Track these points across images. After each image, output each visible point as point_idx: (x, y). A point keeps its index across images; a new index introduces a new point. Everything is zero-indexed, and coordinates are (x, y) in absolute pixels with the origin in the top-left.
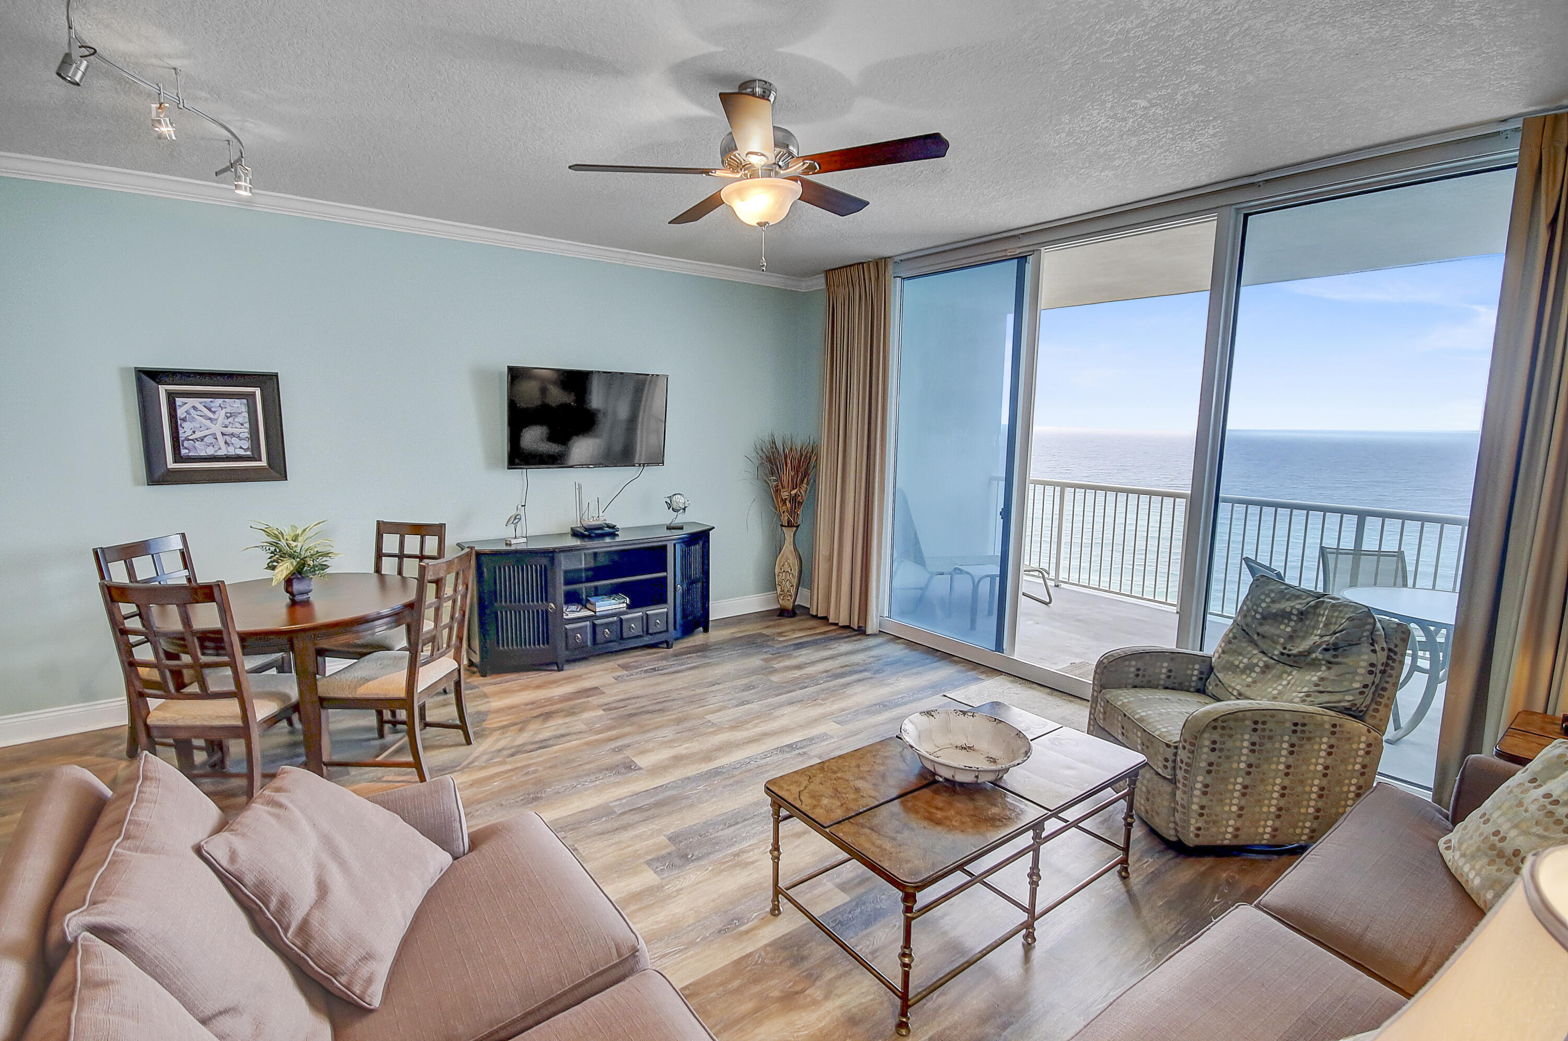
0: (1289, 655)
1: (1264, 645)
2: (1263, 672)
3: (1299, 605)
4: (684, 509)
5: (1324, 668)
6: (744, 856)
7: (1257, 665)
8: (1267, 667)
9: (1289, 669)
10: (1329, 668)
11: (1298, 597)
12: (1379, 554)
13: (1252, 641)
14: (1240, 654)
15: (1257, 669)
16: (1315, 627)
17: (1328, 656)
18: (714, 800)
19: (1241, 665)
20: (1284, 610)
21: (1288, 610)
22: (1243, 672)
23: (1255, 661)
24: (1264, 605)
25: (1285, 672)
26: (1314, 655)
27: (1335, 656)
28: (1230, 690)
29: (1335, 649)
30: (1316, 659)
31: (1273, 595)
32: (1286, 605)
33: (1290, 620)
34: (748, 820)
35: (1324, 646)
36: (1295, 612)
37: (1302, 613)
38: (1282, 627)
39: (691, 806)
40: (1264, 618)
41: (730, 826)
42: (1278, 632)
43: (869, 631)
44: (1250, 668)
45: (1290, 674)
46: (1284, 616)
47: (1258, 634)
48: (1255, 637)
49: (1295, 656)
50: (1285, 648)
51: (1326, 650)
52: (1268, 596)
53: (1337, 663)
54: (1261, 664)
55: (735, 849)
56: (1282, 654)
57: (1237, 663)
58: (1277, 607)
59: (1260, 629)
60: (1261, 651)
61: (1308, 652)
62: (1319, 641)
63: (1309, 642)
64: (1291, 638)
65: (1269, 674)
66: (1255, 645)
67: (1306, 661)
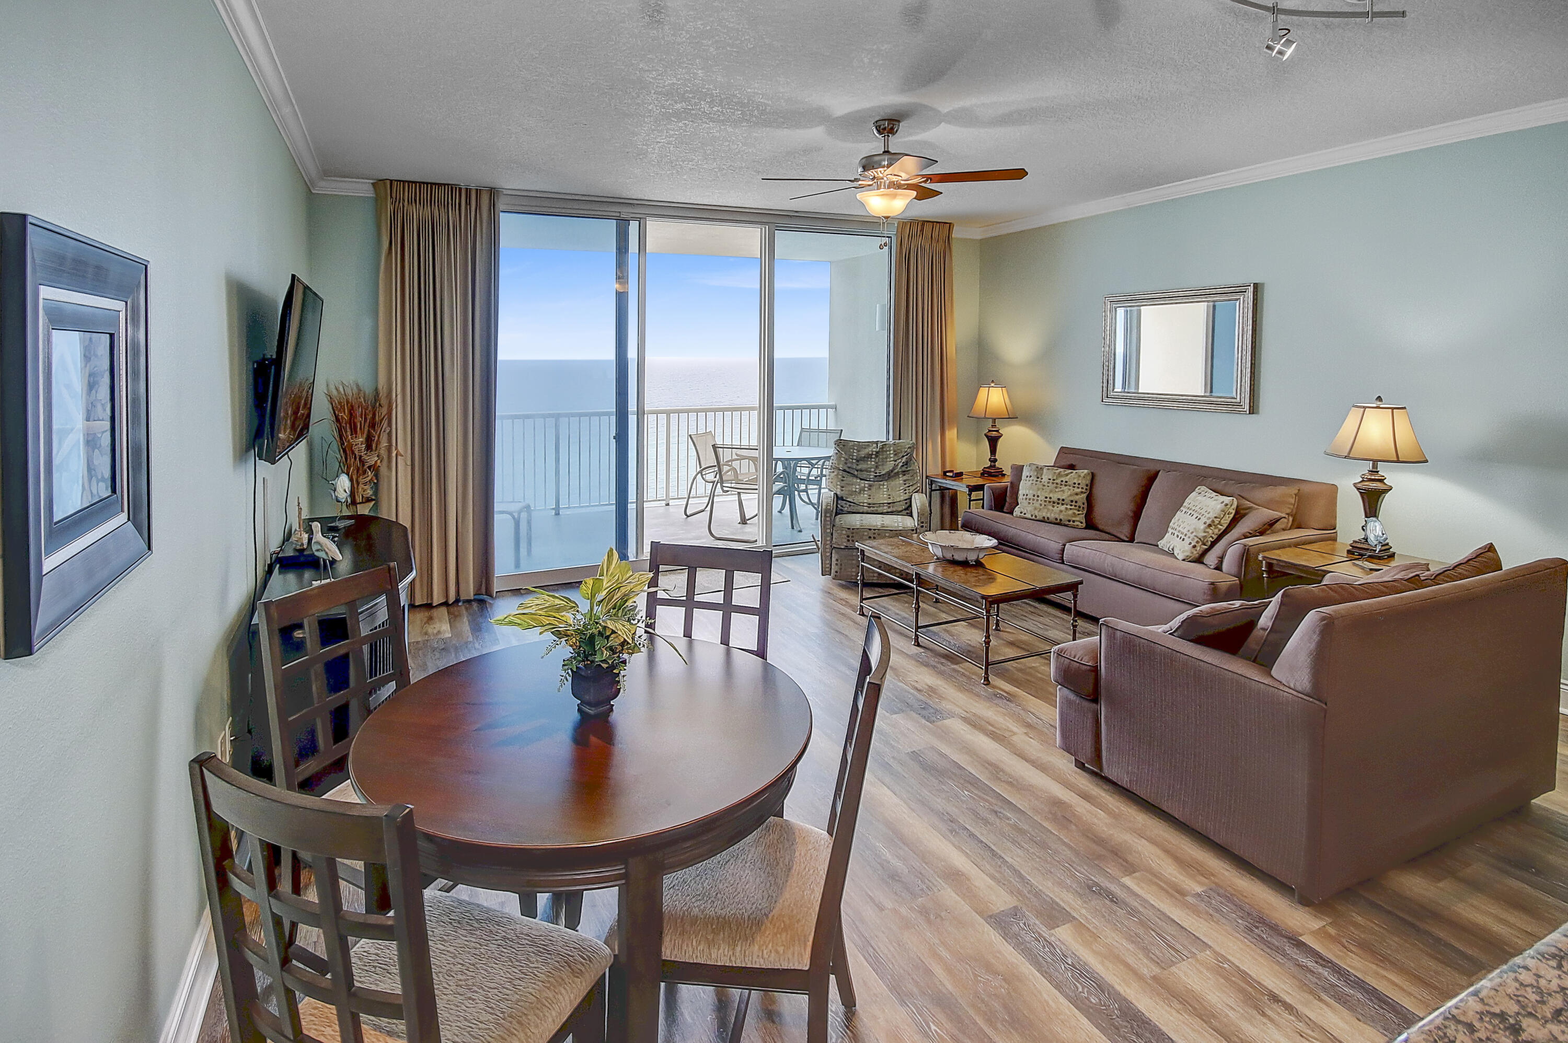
0: (879, 476)
1: (863, 475)
2: (869, 489)
3: (875, 450)
5: (901, 476)
8: (870, 486)
9: (882, 483)
10: (904, 475)
11: (869, 445)
13: (854, 475)
14: (852, 485)
15: (866, 489)
17: (904, 468)
19: (858, 490)
20: (866, 454)
21: (869, 453)
22: (860, 493)
23: (863, 485)
24: (854, 455)
25: (880, 485)
26: (896, 471)
29: (906, 464)
30: (898, 472)
31: (855, 449)
33: (871, 458)
35: (901, 464)
36: (873, 454)
37: (877, 452)
38: (869, 463)
40: (858, 461)
42: (868, 466)
44: (862, 490)
45: (884, 485)
46: (869, 456)
47: (857, 471)
48: (855, 473)
49: (882, 475)
50: (875, 474)
51: (903, 466)
54: (867, 485)
56: (876, 476)
57: (854, 489)
58: (863, 453)
59: (859, 467)
60: (861, 479)
61: (892, 471)
62: (897, 463)
63: (889, 466)
64: (877, 467)
65: (873, 489)
66: (857, 477)
67: (890, 475)
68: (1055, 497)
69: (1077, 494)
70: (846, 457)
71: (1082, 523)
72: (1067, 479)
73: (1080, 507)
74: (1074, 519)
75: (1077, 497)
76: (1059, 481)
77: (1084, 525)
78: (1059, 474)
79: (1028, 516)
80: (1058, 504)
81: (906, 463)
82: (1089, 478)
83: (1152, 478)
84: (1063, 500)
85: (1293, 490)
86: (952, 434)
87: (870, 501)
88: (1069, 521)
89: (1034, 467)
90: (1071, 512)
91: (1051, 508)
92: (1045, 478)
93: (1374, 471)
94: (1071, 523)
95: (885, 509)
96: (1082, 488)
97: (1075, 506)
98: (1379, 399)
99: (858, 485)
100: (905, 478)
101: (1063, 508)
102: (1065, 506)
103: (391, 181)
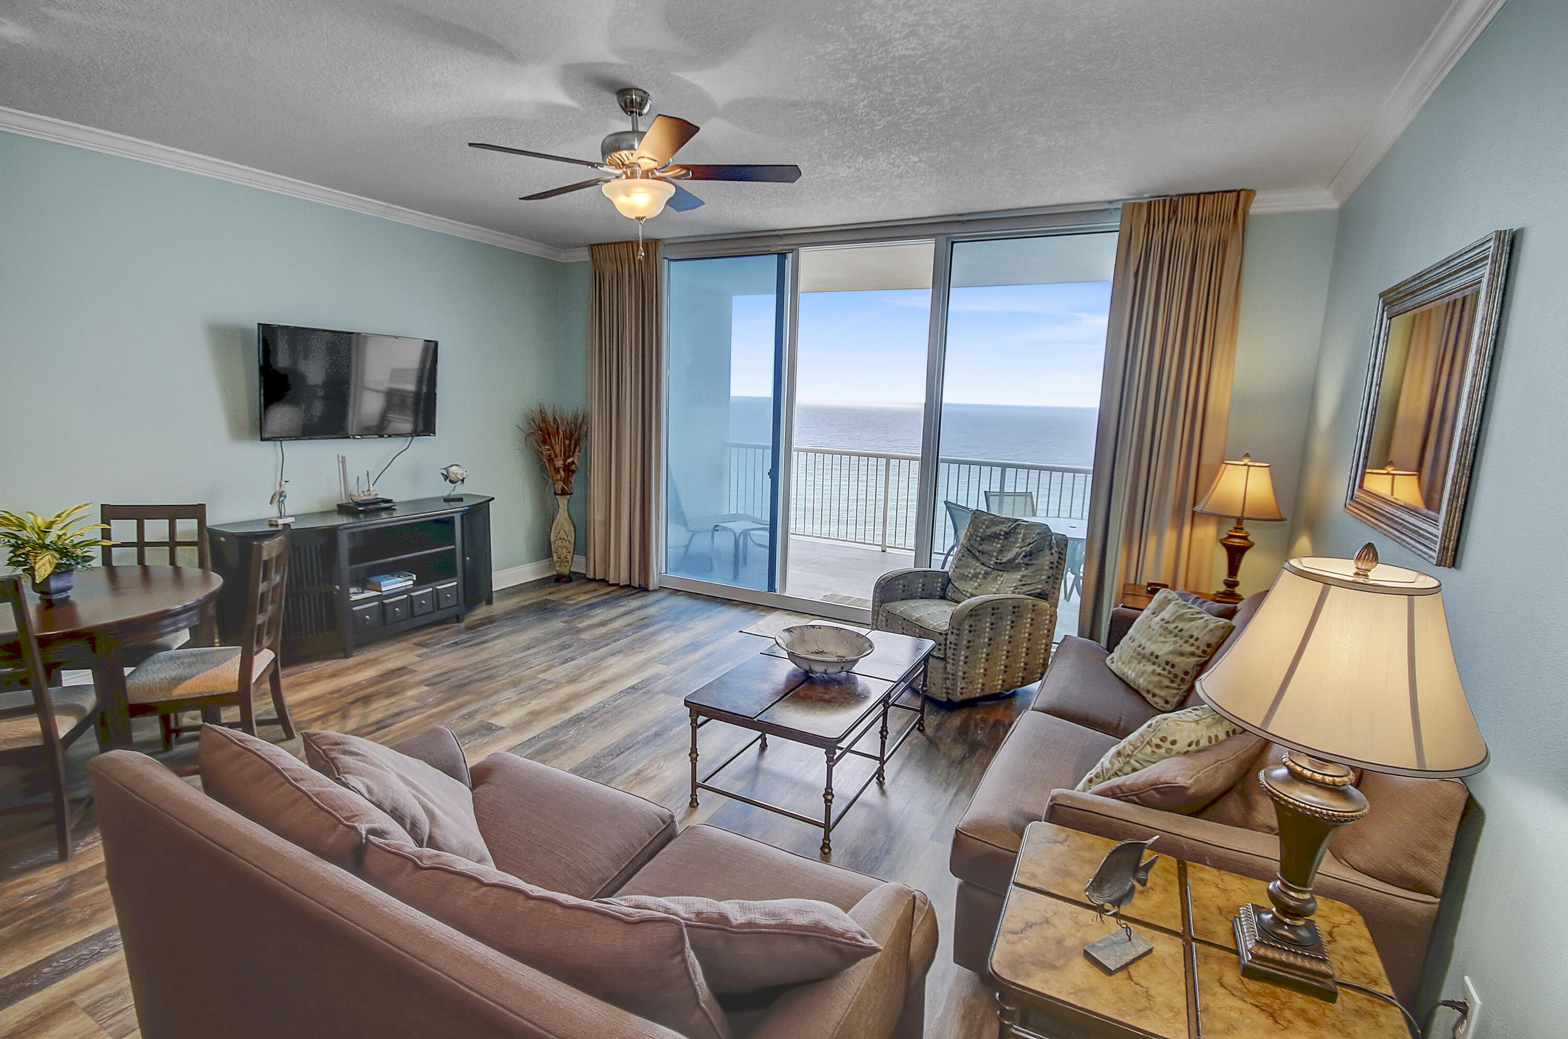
0: (1000, 563)
1: (984, 559)
2: (984, 578)
3: (1004, 528)
4: (463, 480)
5: (1023, 569)
6: (644, 774)
7: (980, 573)
8: (986, 573)
9: (1001, 573)
10: (1026, 569)
11: (1003, 523)
12: (1015, 494)
13: (975, 557)
14: (968, 567)
15: (981, 576)
16: (1015, 543)
17: (1026, 560)
18: (590, 739)
19: (970, 575)
20: (995, 533)
21: (998, 532)
22: (971, 579)
23: (978, 571)
24: (981, 530)
25: (998, 575)
26: (1017, 561)
27: (1031, 560)
28: (964, 593)
29: (1030, 555)
30: (1019, 563)
31: (986, 523)
32: (996, 529)
33: (999, 539)
34: (630, 748)
35: (1023, 554)
36: (1002, 533)
37: (1006, 533)
38: (994, 544)
39: (573, 747)
40: (982, 540)
41: (618, 755)
42: (992, 548)
43: (651, 588)
44: (976, 576)
45: (1001, 576)
46: (996, 536)
47: (979, 551)
48: (977, 554)
49: (1004, 563)
50: (997, 559)
51: (1025, 556)
52: (983, 524)
53: (1033, 564)
54: (983, 572)
55: (633, 771)
56: (996, 563)
57: (966, 574)
58: (992, 531)
59: (980, 548)
60: (980, 563)
61: (1013, 560)
62: (1020, 551)
63: (1013, 553)
64: (1001, 552)
65: (987, 578)
66: (977, 560)
67: (1012, 566)
68: (1151, 647)
69: (1181, 654)
70: (972, 532)
71: (1167, 702)
73: (1176, 676)
74: (1157, 691)
75: (1178, 660)
76: (1171, 626)
78: (1182, 615)
80: (1149, 660)
84: (1157, 657)
88: (1148, 692)
90: (1156, 679)
94: (1150, 696)
96: (1198, 648)
97: (1170, 673)
99: (973, 568)
100: (1025, 572)
101: (1150, 668)
102: (1155, 667)
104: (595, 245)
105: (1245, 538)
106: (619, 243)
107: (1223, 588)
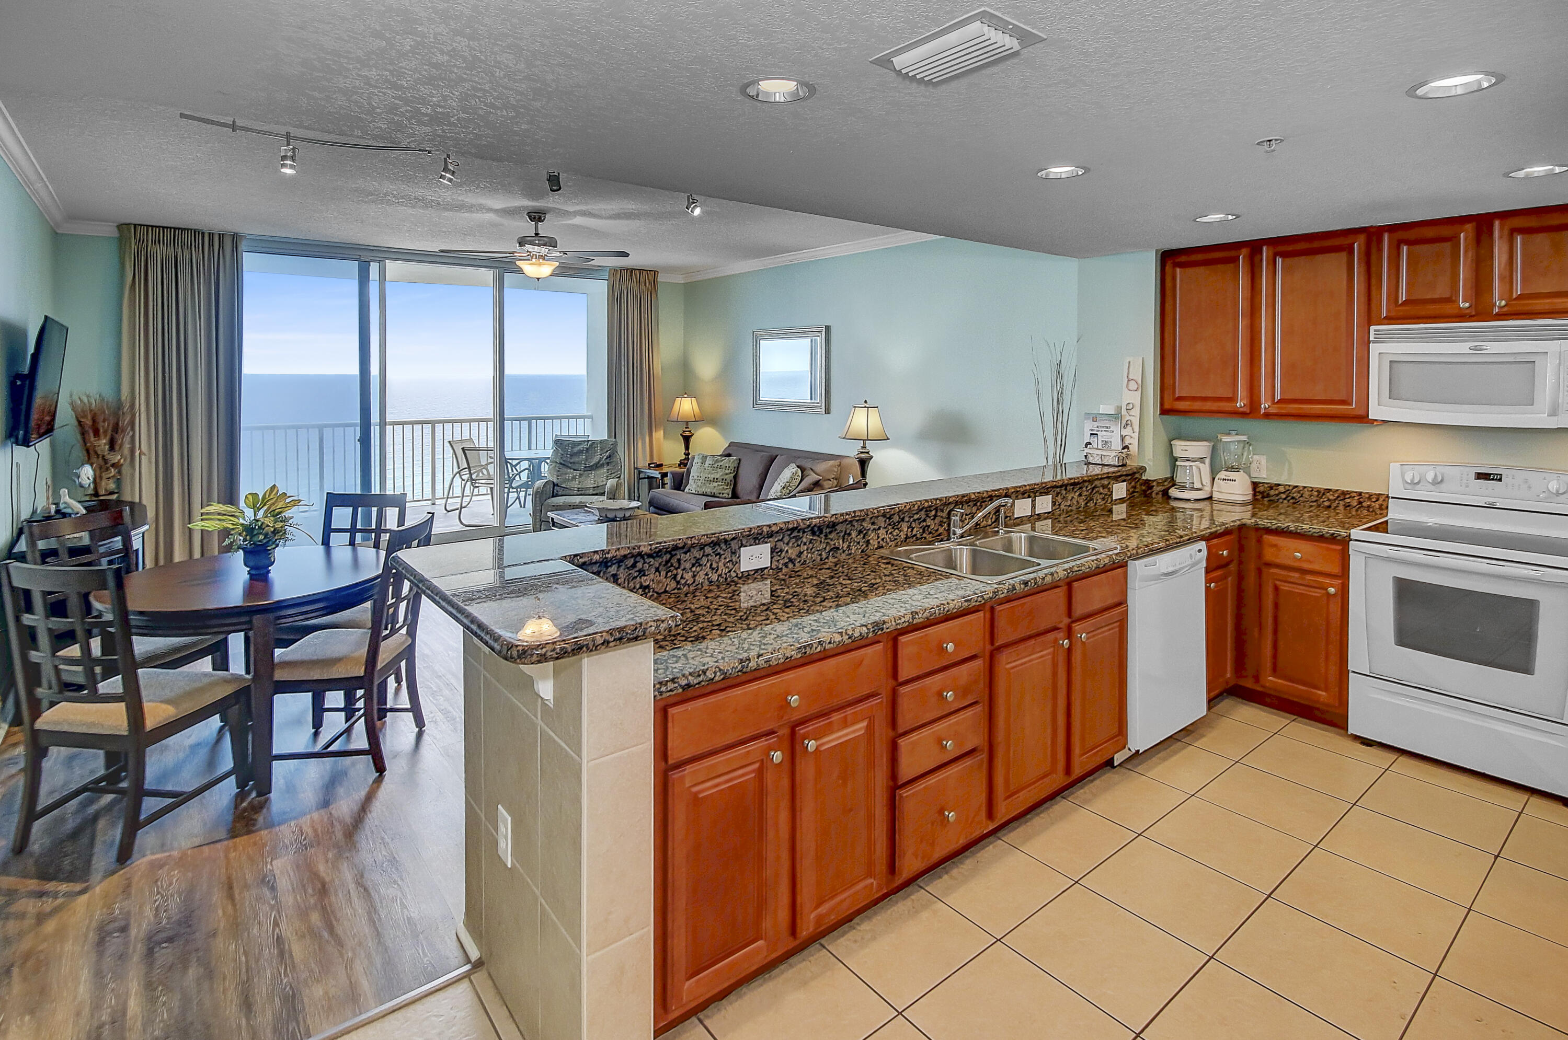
0: (588, 467)
1: (576, 466)
2: (580, 477)
3: (585, 446)
5: (605, 466)
8: (581, 475)
9: (590, 472)
11: (580, 444)
13: (568, 467)
14: (566, 474)
15: (577, 477)
16: (595, 452)
17: (608, 461)
19: (570, 478)
20: (578, 450)
22: (572, 480)
23: (575, 474)
24: (565, 451)
25: (589, 474)
26: (602, 462)
28: (573, 489)
31: (566, 446)
32: (580, 447)
35: (605, 457)
36: (583, 449)
37: (587, 449)
38: (580, 457)
40: (571, 455)
42: (579, 459)
44: (574, 478)
46: (581, 452)
48: (569, 464)
49: (591, 466)
50: (586, 464)
52: (564, 447)
54: (578, 474)
56: (585, 467)
57: (568, 478)
58: (576, 450)
59: (571, 461)
60: (574, 470)
61: (598, 462)
62: (601, 456)
63: (596, 459)
64: (586, 460)
65: (583, 478)
66: (570, 468)
67: (597, 466)
68: (711, 477)
69: (727, 474)
70: (562, 453)
71: (729, 494)
72: (721, 463)
73: (728, 483)
74: (724, 491)
75: (726, 477)
76: (716, 465)
77: (730, 496)
78: (720, 460)
79: (694, 492)
80: (713, 481)
81: (609, 456)
82: (737, 462)
83: (772, 460)
84: (718, 479)
85: (837, 462)
86: (659, 435)
87: (579, 486)
88: (720, 493)
89: (701, 456)
90: (722, 487)
91: (708, 485)
92: (707, 465)
93: (864, 447)
94: (722, 495)
95: (591, 492)
96: (731, 470)
97: (725, 483)
98: (866, 402)
99: (570, 473)
100: (609, 467)
101: (716, 484)
102: (718, 483)
103: (135, 225)
104: (139, 225)
105: (690, 431)
106: (183, 230)
107: (684, 457)
